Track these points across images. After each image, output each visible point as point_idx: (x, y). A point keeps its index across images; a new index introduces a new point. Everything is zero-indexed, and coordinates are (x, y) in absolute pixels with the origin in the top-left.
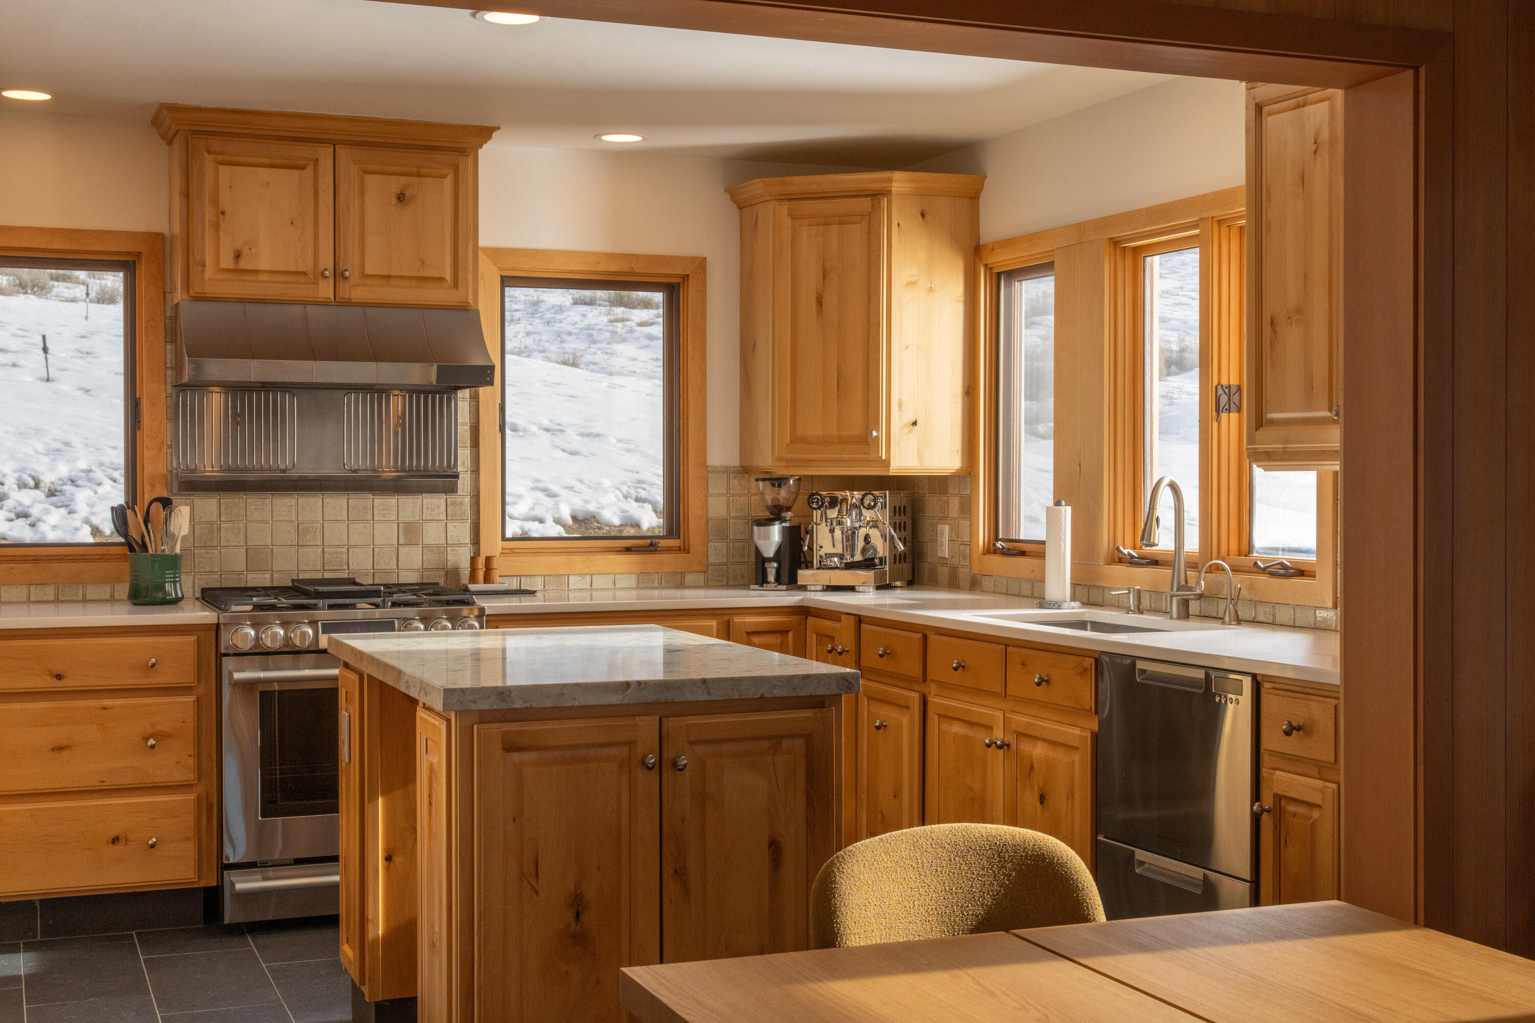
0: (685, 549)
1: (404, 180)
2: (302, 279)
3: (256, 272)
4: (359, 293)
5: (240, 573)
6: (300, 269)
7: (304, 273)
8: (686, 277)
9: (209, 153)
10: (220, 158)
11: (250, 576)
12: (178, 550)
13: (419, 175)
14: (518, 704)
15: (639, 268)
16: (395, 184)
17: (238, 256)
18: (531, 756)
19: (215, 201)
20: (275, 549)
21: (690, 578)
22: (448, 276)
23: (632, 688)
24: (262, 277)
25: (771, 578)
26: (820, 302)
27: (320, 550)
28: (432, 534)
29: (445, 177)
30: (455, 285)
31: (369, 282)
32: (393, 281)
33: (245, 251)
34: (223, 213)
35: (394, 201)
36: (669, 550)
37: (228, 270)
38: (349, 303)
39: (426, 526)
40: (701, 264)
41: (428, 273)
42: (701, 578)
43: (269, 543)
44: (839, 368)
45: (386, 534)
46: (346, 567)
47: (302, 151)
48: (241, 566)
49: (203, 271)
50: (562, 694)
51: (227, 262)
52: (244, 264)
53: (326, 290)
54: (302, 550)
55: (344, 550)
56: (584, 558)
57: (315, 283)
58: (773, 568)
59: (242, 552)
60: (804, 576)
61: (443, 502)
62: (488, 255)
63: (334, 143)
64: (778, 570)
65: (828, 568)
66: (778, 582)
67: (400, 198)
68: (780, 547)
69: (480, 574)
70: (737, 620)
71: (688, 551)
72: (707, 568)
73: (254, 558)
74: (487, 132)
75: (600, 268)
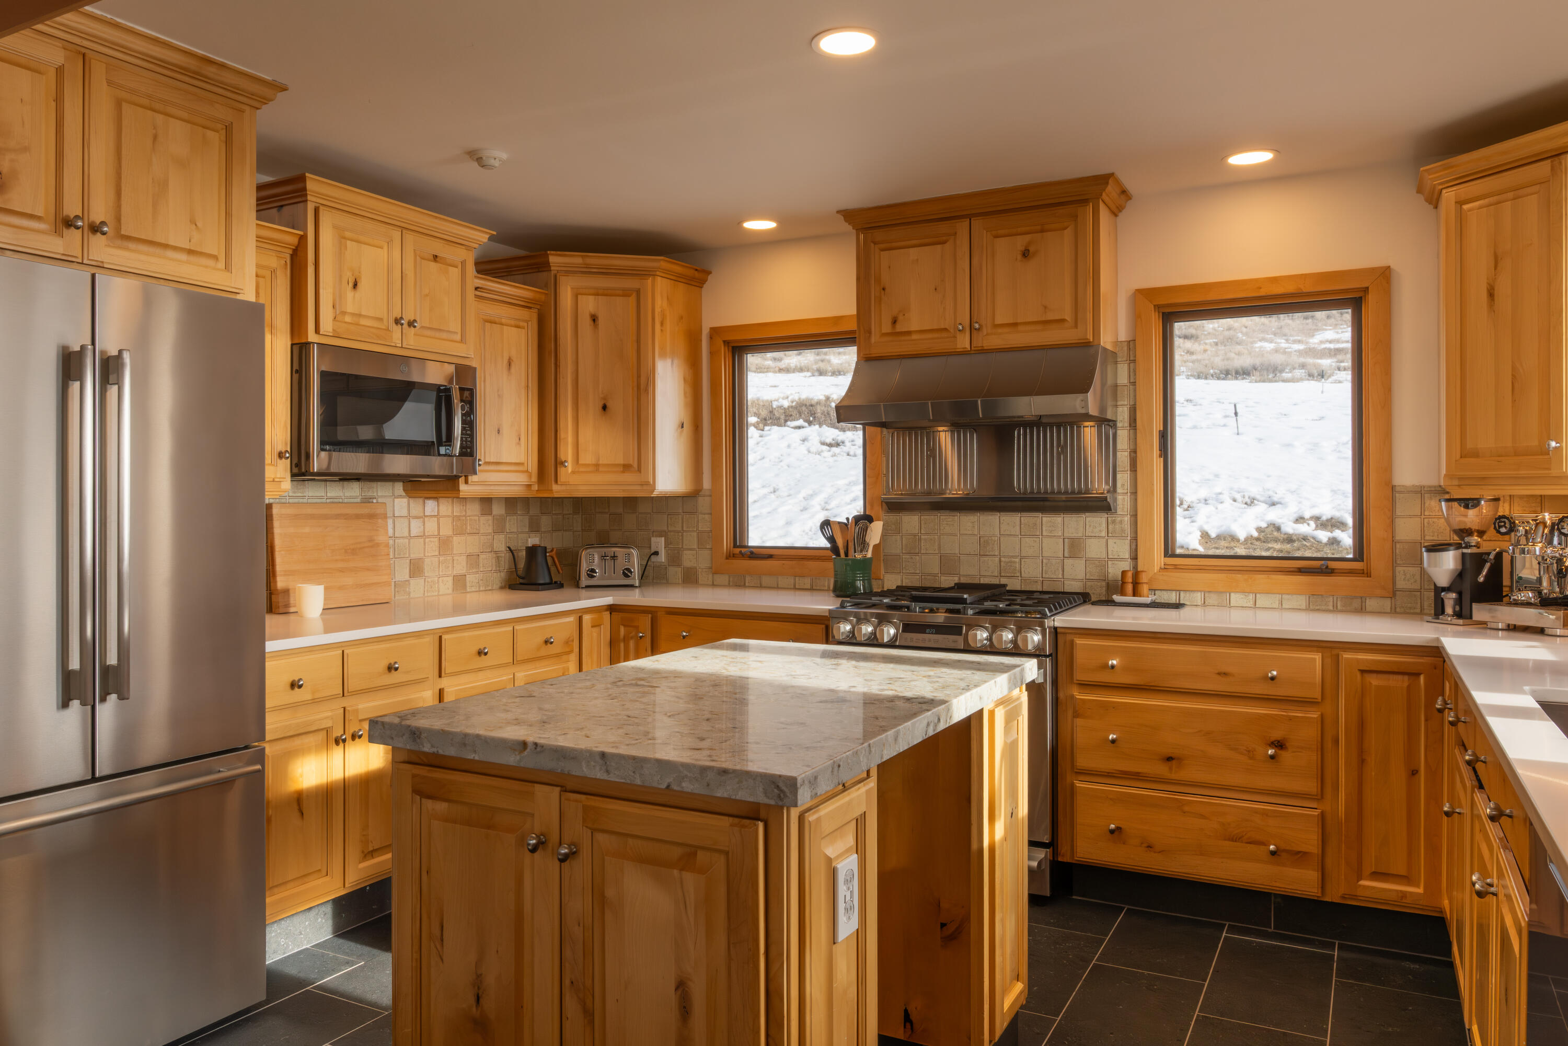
0: (1366, 573)
1: (1027, 238)
2: (945, 334)
3: (909, 333)
4: (991, 343)
5: (935, 575)
6: (943, 327)
7: (945, 330)
8: (1366, 290)
9: (875, 243)
10: (883, 246)
11: (943, 578)
12: (869, 555)
13: (1042, 231)
15: (1308, 287)
16: (1020, 242)
17: (894, 322)
19: (881, 285)
20: (962, 557)
21: (1371, 603)
22: (1068, 316)
23: (528, 750)
24: (914, 337)
25: (1449, 610)
26: (1491, 295)
27: (997, 559)
28: (1094, 549)
29: (1065, 228)
30: (1076, 326)
31: (1000, 330)
32: (1021, 328)
33: (901, 318)
34: (884, 289)
35: (1019, 257)
36: (1351, 572)
37: (888, 334)
38: (983, 351)
39: (1089, 541)
40: (1384, 275)
41: (1051, 316)
42: (1387, 604)
43: (957, 552)
44: (1514, 368)
45: (1053, 548)
46: (1018, 574)
47: (944, 229)
48: (936, 570)
49: (870, 337)
50: (465, 745)
51: (887, 328)
52: (899, 328)
53: (963, 342)
54: (983, 559)
55: (1017, 560)
56: (1246, 576)
57: (955, 336)
58: (1450, 599)
59: (937, 557)
60: (1480, 612)
61: (1104, 520)
62: (1145, 295)
63: (970, 217)
64: (1459, 601)
65: (1517, 604)
66: (1459, 615)
67: (1026, 254)
68: (1460, 576)
69: (1129, 588)
70: (1347, 656)
71: (1369, 575)
72: (1393, 594)
73: (948, 563)
74: (1104, 180)
75: (1262, 293)
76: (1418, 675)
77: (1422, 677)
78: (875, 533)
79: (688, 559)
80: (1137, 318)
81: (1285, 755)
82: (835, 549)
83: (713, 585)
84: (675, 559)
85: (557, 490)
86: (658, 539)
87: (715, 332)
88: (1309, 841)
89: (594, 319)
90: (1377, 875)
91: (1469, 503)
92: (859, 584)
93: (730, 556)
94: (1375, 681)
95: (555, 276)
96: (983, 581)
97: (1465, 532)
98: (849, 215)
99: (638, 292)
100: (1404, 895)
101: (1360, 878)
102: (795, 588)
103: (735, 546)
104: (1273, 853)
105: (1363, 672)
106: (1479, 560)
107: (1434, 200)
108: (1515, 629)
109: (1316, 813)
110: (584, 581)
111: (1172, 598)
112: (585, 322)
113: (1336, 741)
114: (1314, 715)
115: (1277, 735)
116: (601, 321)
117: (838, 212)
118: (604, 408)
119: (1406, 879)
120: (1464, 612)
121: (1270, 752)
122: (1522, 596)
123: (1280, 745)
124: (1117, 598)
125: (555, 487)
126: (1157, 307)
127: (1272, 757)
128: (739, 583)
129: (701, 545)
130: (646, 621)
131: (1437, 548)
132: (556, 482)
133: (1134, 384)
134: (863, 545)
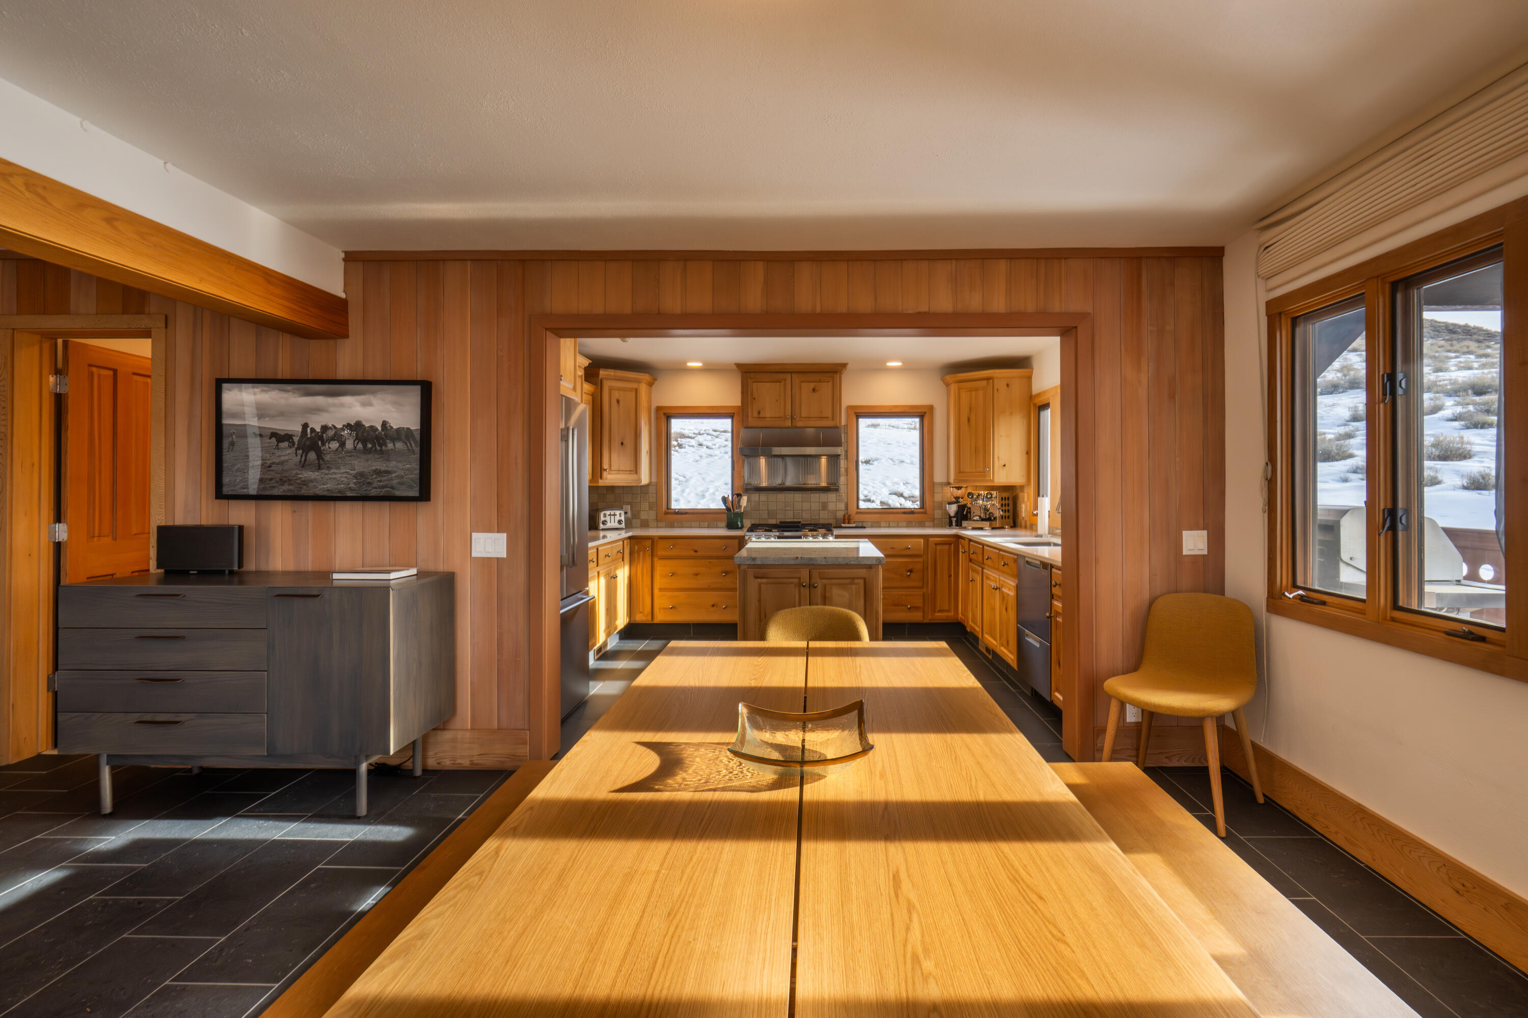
0: (925, 513)
1: (815, 383)
2: (781, 419)
3: (765, 418)
4: (800, 424)
7: (781, 417)
8: (925, 413)
9: (749, 380)
10: (755, 381)
12: (742, 510)
13: (820, 382)
14: (759, 562)
15: (908, 410)
16: (812, 385)
17: (759, 413)
18: (765, 580)
19: (752, 395)
20: (778, 511)
21: (927, 524)
22: (830, 416)
24: (767, 419)
25: (954, 524)
26: (969, 420)
27: (792, 512)
28: (831, 507)
29: (829, 382)
30: (833, 420)
31: (803, 419)
32: (812, 419)
33: (762, 411)
34: (754, 399)
35: (811, 391)
36: (919, 514)
37: (755, 418)
38: (796, 427)
39: (829, 504)
40: (931, 408)
41: (823, 415)
42: (931, 524)
44: (976, 445)
45: (815, 506)
47: (781, 376)
48: (766, 517)
49: (747, 418)
51: (755, 415)
52: (762, 415)
53: (789, 423)
57: (785, 420)
58: (954, 520)
59: (767, 512)
60: (965, 523)
61: (835, 495)
62: (850, 408)
63: (791, 373)
64: (957, 521)
65: (974, 520)
66: (957, 525)
67: (814, 390)
68: (957, 513)
69: (847, 521)
70: (931, 539)
71: (926, 513)
72: (933, 520)
73: (771, 514)
74: (844, 365)
75: (892, 411)
76: (951, 544)
77: (952, 545)
78: (744, 501)
79: (644, 516)
80: (848, 416)
81: (913, 575)
82: (728, 509)
83: (657, 527)
84: (635, 515)
85: (601, 483)
86: (627, 506)
87: (659, 409)
88: (919, 602)
89: (618, 401)
90: (940, 611)
91: (959, 488)
92: (739, 524)
93: (666, 513)
94: (939, 547)
95: (601, 380)
96: (786, 520)
97: (957, 498)
98: (739, 366)
99: (636, 390)
100: (948, 616)
101: (935, 612)
102: (700, 527)
103: (668, 509)
104: (910, 608)
105: (936, 544)
106: (964, 506)
107: (947, 385)
108: (974, 529)
109: (922, 593)
110: (602, 526)
111: (860, 525)
112: (614, 402)
113: (927, 568)
114: (921, 560)
115: (910, 567)
116: (621, 403)
117: (735, 364)
118: (622, 444)
119: (949, 611)
120: (959, 523)
121: (908, 574)
122: (975, 518)
123: (911, 571)
124: (843, 525)
125: (600, 481)
126: (855, 413)
127: (909, 575)
128: (671, 526)
129: (651, 508)
130: (649, 543)
131: (950, 503)
132: (601, 478)
133: (847, 442)
134: (740, 506)
